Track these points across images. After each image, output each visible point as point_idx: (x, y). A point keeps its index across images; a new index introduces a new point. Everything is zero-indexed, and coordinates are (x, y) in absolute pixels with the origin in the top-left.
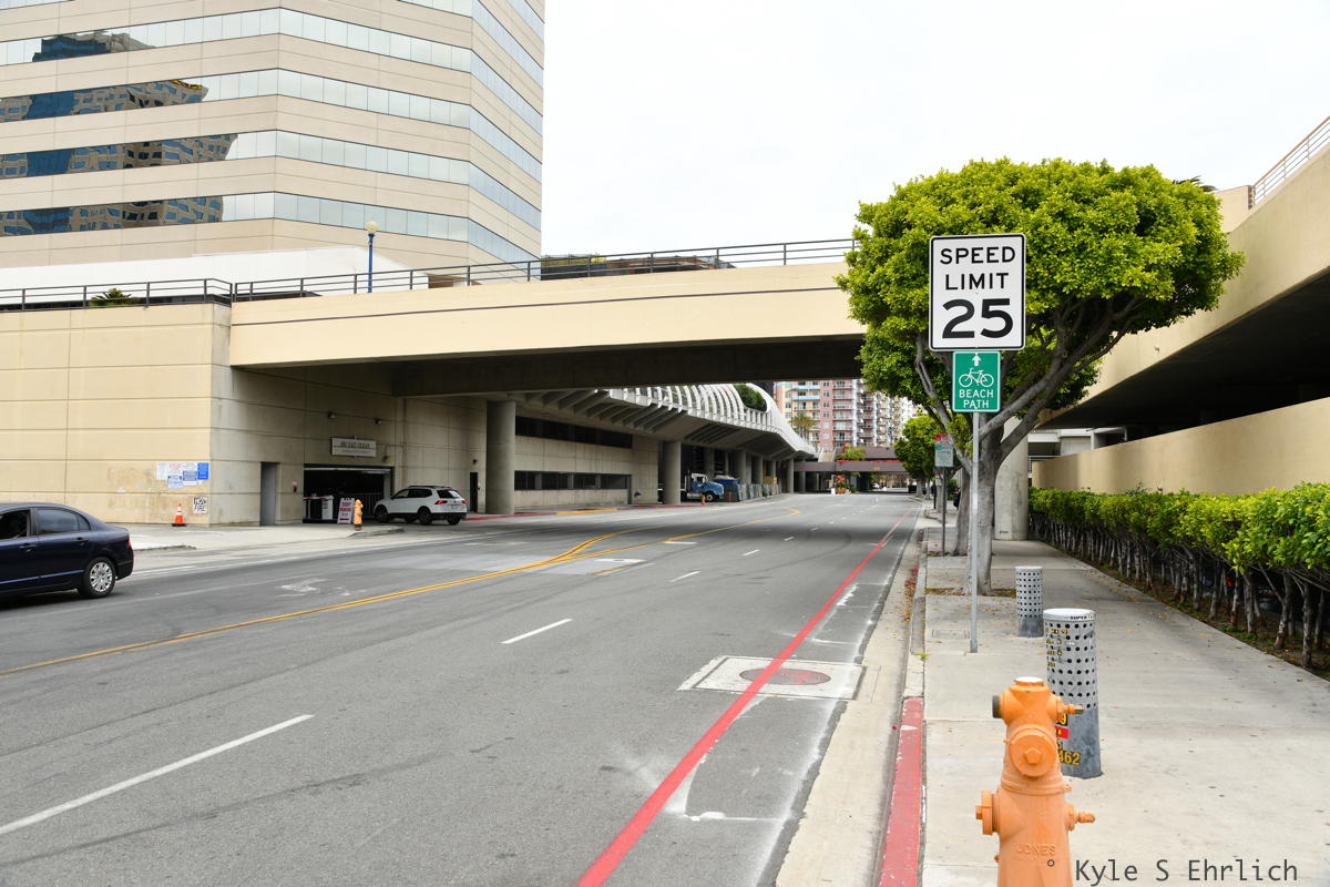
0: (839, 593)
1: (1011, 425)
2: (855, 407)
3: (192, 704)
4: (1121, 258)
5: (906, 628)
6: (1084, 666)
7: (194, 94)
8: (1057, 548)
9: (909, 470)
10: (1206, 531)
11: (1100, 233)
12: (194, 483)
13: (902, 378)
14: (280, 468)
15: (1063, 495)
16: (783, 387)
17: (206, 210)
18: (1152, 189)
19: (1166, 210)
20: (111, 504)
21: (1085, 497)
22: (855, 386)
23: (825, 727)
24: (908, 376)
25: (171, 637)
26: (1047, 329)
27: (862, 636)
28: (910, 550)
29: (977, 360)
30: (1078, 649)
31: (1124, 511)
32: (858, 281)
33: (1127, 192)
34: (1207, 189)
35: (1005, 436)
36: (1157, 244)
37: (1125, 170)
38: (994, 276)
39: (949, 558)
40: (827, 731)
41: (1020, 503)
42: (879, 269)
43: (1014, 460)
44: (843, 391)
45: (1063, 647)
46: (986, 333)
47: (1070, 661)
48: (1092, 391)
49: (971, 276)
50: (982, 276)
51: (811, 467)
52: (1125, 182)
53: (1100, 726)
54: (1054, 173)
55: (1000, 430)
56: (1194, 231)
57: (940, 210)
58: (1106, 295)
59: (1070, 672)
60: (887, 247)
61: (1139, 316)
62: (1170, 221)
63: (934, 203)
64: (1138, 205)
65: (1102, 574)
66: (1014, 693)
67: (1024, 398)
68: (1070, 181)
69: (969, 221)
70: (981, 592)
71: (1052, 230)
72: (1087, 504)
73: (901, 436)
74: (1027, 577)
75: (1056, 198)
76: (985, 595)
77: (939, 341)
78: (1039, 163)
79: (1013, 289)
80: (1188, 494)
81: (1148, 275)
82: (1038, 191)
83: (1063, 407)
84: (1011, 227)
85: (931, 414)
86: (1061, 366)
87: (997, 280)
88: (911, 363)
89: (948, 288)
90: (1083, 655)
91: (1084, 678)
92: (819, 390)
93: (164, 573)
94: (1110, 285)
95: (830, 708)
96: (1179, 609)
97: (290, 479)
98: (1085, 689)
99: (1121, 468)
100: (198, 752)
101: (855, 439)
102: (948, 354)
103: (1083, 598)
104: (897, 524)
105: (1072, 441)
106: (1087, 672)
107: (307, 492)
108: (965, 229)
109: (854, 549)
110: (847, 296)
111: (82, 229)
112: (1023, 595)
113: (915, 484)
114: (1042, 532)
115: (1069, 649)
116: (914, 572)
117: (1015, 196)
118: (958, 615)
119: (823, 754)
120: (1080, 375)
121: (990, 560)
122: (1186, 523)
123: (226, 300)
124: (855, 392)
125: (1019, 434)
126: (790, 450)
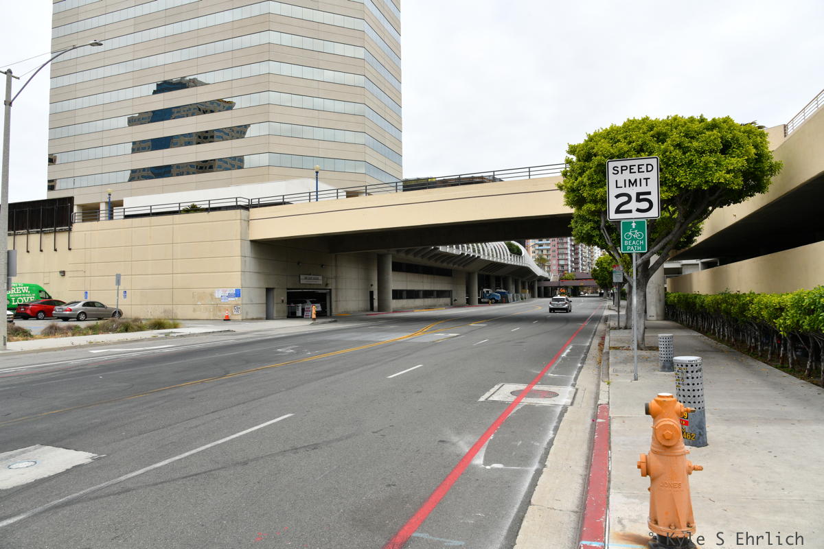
0: (563, 350)
1: (654, 259)
2: (569, 252)
3: (234, 408)
4: (712, 167)
5: (599, 368)
6: (696, 387)
7: (229, 106)
8: (681, 324)
9: (599, 284)
10: (764, 313)
11: (701, 154)
12: (233, 299)
13: (594, 236)
14: (275, 290)
15: (684, 296)
16: (531, 242)
17: (236, 163)
18: (729, 129)
19: (737, 140)
20: (194, 310)
21: (696, 296)
22: (569, 241)
23: (555, 420)
24: (597, 235)
25: (225, 375)
26: (673, 206)
27: (575, 372)
28: (601, 327)
29: (634, 225)
30: (693, 378)
31: (718, 304)
32: (568, 185)
33: (715, 132)
34: (760, 127)
35: (651, 264)
36: (732, 159)
37: (714, 120)
38: (642, 180)
39: (622, 330)
40: (557, 422)
41: (660, 300)
42: (580, 179)
43: (656, 278)
44: (563, 244)
45: (685, 377)
46: (638, 210)
47: (688, 384)
48: (699, 239)
49: (630, 181)
50: (636, 181)
51: (546, 284)
52: (714, 125)
53: (706, 419)
54: (674, 123)
55: (648, 262)
56: (754, 151)
57: (612, 146)
58: (705, 188)
59: (689, 390)
60: (584, 167)
61: (723, 198)
62: (740, 146)
63: (609, 142)
64: (721, 138)
65: (707, 338)
66: (657, 401)
67: (661, 244)
68: (683, 127)
69: (628, 151)
70: (639, 348)
71: (673, 154)
72: (697, 300)
73: (594, 266)
74: (665, 340)
75: (675, 136)
76: (642, 350)
77: (613, 216)
78: (665, 118)
79: (653, 187)
80: (754, 293)
81: (728, 176)
82: (665, 133)
83: (683, 249)
84: (651, 153)
85: (610, 254)
86: (681, 226)
87: (644, 182)
88: (598, 228)
89: (617, 187)
90: (696, 381)
91: (697, 393)
92: (549, 244)
93: (221, 344)
94: (707, 182)
95: (559, 410)
96: (751, 356)
97: (280, 296)
98: (697, 399)
99: (716, 281)
100: (239, 432)
101: (570, 268)
102: (618, 222)
103: (696, 351)
104: (593, 313)
105: (689, 267)
106: (698, 390)
107: (289, 303)
108: (626, 155)
109: (570, 326)
110: (563, 193)
111: (178, 175)
112: (662, 349)
113: (603, 291)
114: (673, 316)
115: (688, 378)
116: (603, 338)
117: (653, 136)
118: (626, 361)
119: (555, 434)
120: (692, 231)
121: (644, 331)
122: (753, 308)
123: (247, 208)
124: (569, 244)
125: (658, 264)
126: (535, 275)
